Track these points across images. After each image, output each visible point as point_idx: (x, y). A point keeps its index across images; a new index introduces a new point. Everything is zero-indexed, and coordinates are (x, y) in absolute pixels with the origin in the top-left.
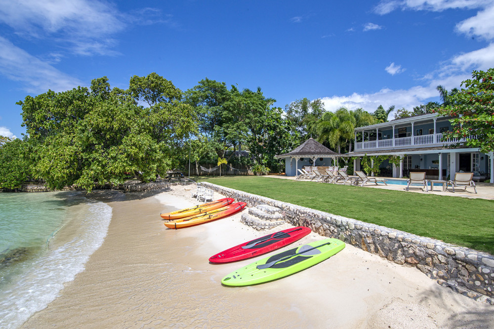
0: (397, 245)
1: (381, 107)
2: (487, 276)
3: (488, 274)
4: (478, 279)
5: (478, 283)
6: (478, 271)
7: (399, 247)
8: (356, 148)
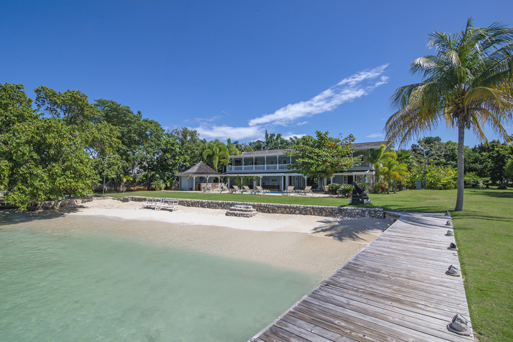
8: (227, 170)
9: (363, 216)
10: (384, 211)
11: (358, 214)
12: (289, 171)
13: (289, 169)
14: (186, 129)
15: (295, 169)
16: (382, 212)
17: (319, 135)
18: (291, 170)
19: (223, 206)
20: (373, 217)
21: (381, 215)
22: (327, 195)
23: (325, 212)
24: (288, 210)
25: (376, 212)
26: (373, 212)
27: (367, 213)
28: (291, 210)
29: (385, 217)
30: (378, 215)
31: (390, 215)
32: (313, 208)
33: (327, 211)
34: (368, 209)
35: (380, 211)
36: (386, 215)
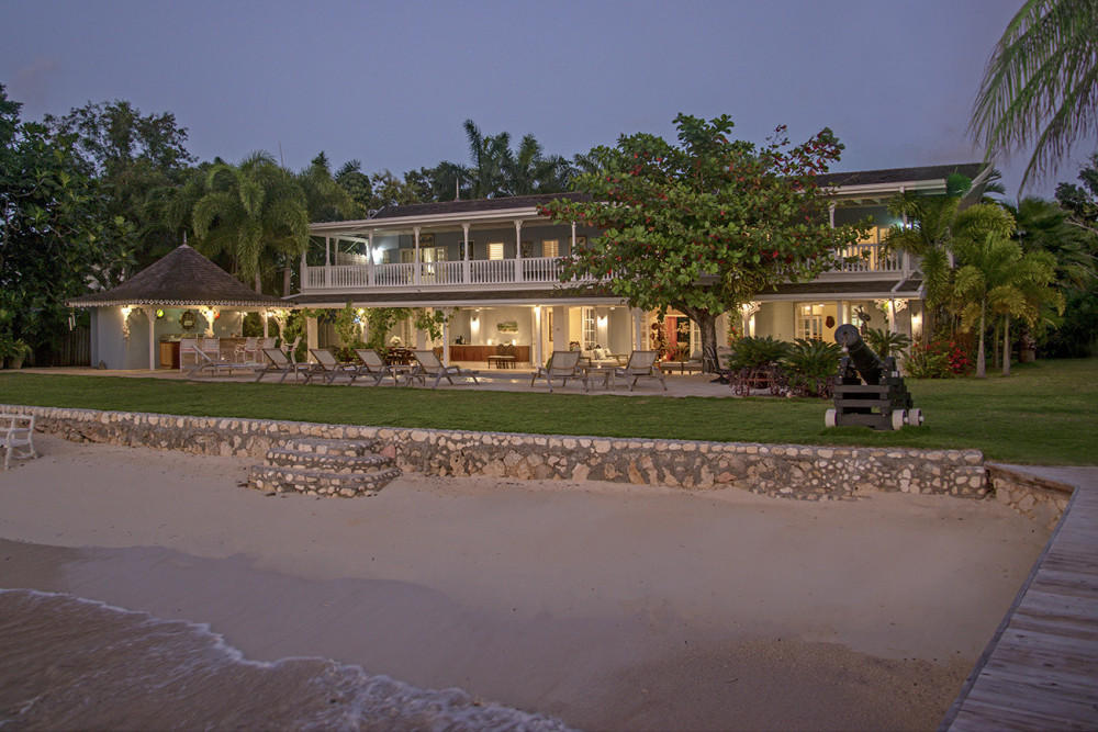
0: (698, 460)
1: (320, 161)
2: (824, 471)
3: (826, 468)
4: (815, 477)
5: (815, 482)
6: (814, 467)
7: (703, 463)
8: (305, 283)
9: (889, 489)
10: (991, 463)
11: (864, 478)
12: (566, 286)
13: (565, 278)
14: (124, 106)
15: (589, 279)
16: (981, 470)
17: (688, 126)
18: (574, 283)
19: (237, 440)
20: (935, 490)
21: (975, 482)
22: (726, 390)
23: (713, 469)
24: (535, 460)
25: (952, 466)
26: (937, 471)
27: (907, 473)
28: (552, 460)
29: (990, 489)
30: (961, 480)
31: (1016, 479)
32: (653, 453)
33: (723, 464)
34: (913, 453)
35: (968, 463)
36: (999, 483)
